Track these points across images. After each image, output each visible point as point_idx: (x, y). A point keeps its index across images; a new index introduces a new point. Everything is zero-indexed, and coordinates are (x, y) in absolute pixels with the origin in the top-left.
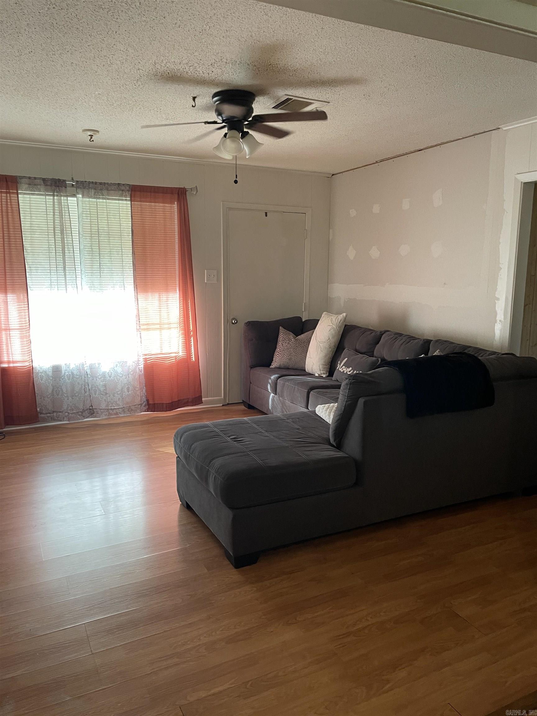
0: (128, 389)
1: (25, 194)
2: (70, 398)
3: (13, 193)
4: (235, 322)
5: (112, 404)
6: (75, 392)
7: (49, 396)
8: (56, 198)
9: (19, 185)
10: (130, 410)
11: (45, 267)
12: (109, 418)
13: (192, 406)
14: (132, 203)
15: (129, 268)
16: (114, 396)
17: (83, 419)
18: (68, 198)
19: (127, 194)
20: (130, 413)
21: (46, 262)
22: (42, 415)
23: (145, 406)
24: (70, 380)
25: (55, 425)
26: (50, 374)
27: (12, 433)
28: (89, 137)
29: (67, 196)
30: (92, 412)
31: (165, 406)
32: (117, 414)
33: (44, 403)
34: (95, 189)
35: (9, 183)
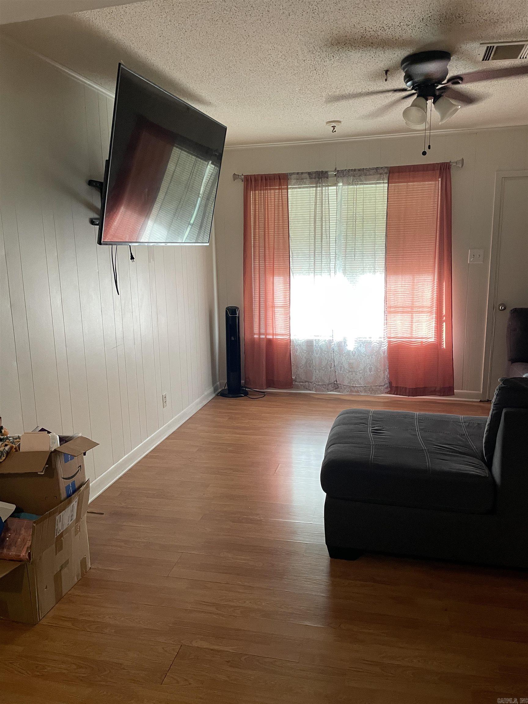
0: (370, 370)
1: (293, 188)
2: (317, 371)
3: (284, 189)
4: (502, 308)
5: (354, 382)
6: (322, 366)
7: (302, 367)
8: (318, 188)
9: (289, 181)
10: (371, 390)
11: (305, 253)
12: (351, 395)
13: (440, 396)
14: (389, 184)
15: (381, 251)
16: (356, 375)
17: (326, 392)
18: (329, 188)
19: (385, 177)
20: (371, 393)
21: (306, 248)
22: (296, 383)
23: (387, 388)
24: (318, 355)
25: (305, 393)
26: (304, 348)
27: (272, 394)
28: (332, 128)
29: (328, 186)
30: (336, 386)
31: (408, 391)
32: (358, 392)
33: (298, 373)
34: (354, 176)
35: (282, 181)
